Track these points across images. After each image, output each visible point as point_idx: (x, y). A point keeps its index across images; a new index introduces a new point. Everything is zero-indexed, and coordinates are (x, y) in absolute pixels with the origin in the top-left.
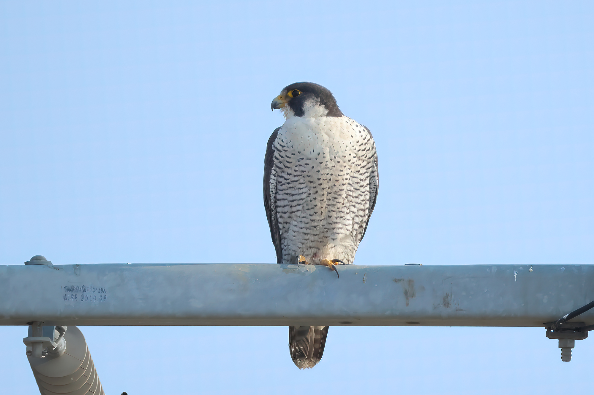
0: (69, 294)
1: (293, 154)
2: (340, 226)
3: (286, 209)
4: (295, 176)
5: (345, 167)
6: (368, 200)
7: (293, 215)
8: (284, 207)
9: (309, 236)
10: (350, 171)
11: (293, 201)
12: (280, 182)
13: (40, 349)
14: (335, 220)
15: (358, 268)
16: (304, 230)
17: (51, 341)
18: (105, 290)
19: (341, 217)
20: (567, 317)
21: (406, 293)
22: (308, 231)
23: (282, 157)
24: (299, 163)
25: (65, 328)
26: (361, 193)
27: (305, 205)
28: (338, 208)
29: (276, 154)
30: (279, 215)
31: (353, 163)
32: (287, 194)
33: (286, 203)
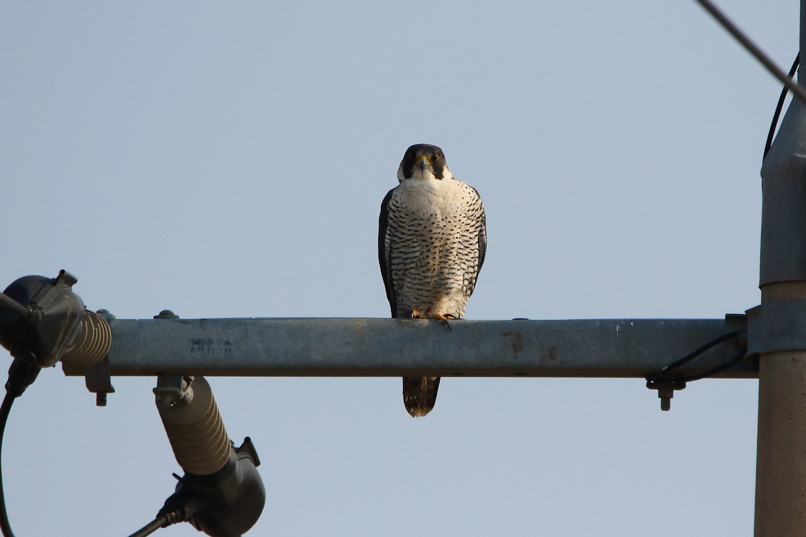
0: (196, 346)
1: (406, 215)
2: (452, 281)
3: (400, 267)
4: (408, 235)
5: (455, 226)
6: (477, 258)
7: (407, 272)
8: (398, 264)
9: (423, 292)
10: (460, 230)
11: (407, 259)
12: (395, 241)
13: (168, 399)
14: (447, 276)
15: (469, 322)
16: (418, 286)
17: (179, 391)
18: (230, 343)
19: (453, 273)
20: (667, 369)
21: (514, 346)
22: (422, 287)
23: (396, 217)
24: (413, 223)
25: (193, 378)
26: (471, 251)
27: (418, 263)
28: (450, 265)
29: (391, 214)
30: (393, 272)
31: (463, 223)
32: (401, 252)
33: (400, 260)
